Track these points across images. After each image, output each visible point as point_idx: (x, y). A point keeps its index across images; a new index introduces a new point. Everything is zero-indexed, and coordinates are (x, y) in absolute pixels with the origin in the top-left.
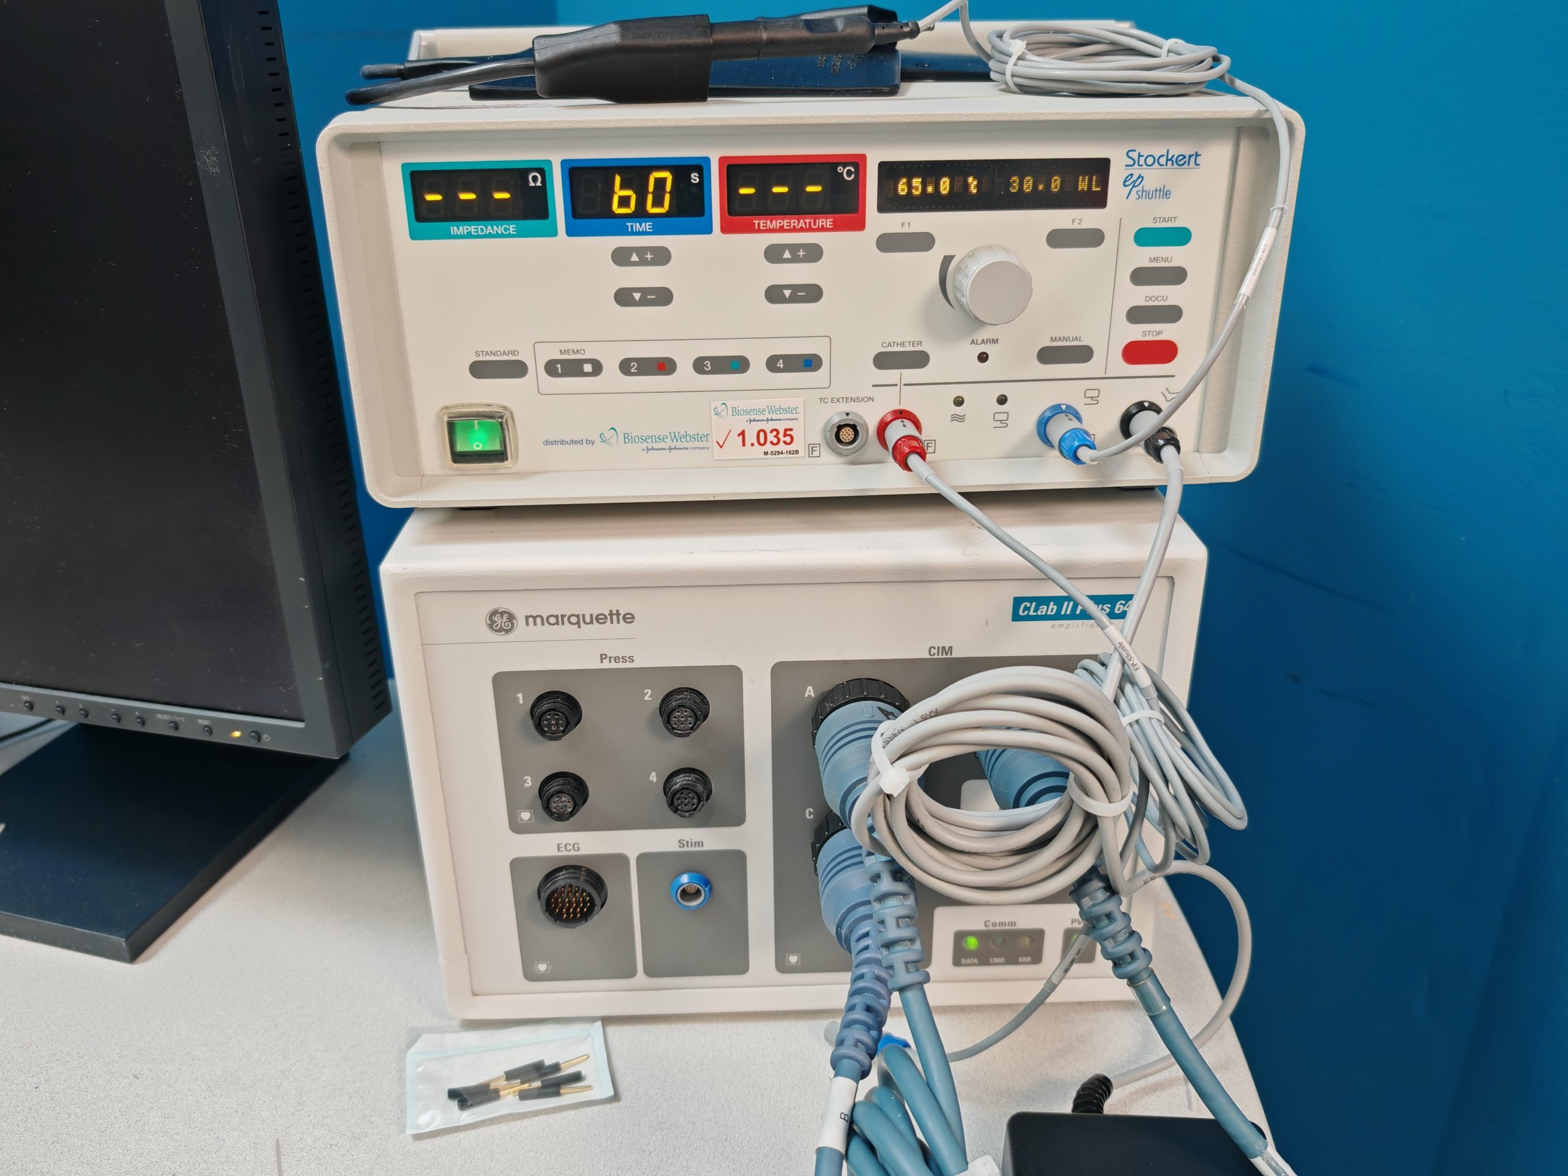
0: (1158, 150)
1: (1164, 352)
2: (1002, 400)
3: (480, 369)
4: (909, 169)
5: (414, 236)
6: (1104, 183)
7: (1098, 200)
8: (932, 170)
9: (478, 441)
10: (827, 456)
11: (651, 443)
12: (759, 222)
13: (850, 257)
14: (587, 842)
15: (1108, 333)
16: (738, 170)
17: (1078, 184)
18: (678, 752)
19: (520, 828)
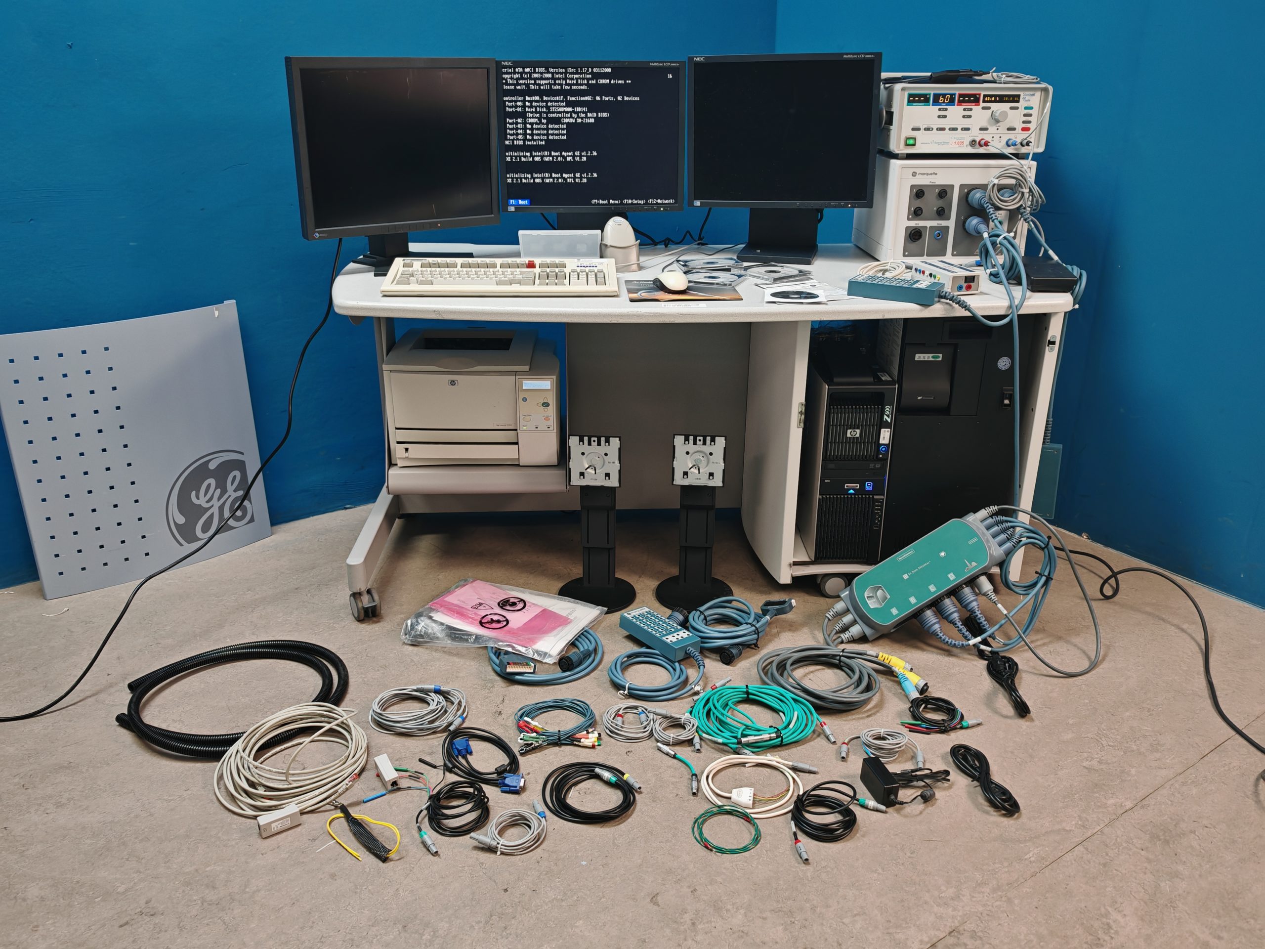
0: (1028, 93)
1: (1028, 129)
2: (1000, 137)
3: (913, 129)
4: (988, 96)
5: (907, 105)
6: (1019, 99)
7: (1018, 102)
8: (991, 96)
9: (911, 142)
10: (969, 147)
11: (939, 143)
12: (963, 104)
13: (977, 110)
14: (920, 223)
15: (1019, 126)
16: (960, 95)
17: (1015, 99)
18: (940, 203)
19: (909, 219)
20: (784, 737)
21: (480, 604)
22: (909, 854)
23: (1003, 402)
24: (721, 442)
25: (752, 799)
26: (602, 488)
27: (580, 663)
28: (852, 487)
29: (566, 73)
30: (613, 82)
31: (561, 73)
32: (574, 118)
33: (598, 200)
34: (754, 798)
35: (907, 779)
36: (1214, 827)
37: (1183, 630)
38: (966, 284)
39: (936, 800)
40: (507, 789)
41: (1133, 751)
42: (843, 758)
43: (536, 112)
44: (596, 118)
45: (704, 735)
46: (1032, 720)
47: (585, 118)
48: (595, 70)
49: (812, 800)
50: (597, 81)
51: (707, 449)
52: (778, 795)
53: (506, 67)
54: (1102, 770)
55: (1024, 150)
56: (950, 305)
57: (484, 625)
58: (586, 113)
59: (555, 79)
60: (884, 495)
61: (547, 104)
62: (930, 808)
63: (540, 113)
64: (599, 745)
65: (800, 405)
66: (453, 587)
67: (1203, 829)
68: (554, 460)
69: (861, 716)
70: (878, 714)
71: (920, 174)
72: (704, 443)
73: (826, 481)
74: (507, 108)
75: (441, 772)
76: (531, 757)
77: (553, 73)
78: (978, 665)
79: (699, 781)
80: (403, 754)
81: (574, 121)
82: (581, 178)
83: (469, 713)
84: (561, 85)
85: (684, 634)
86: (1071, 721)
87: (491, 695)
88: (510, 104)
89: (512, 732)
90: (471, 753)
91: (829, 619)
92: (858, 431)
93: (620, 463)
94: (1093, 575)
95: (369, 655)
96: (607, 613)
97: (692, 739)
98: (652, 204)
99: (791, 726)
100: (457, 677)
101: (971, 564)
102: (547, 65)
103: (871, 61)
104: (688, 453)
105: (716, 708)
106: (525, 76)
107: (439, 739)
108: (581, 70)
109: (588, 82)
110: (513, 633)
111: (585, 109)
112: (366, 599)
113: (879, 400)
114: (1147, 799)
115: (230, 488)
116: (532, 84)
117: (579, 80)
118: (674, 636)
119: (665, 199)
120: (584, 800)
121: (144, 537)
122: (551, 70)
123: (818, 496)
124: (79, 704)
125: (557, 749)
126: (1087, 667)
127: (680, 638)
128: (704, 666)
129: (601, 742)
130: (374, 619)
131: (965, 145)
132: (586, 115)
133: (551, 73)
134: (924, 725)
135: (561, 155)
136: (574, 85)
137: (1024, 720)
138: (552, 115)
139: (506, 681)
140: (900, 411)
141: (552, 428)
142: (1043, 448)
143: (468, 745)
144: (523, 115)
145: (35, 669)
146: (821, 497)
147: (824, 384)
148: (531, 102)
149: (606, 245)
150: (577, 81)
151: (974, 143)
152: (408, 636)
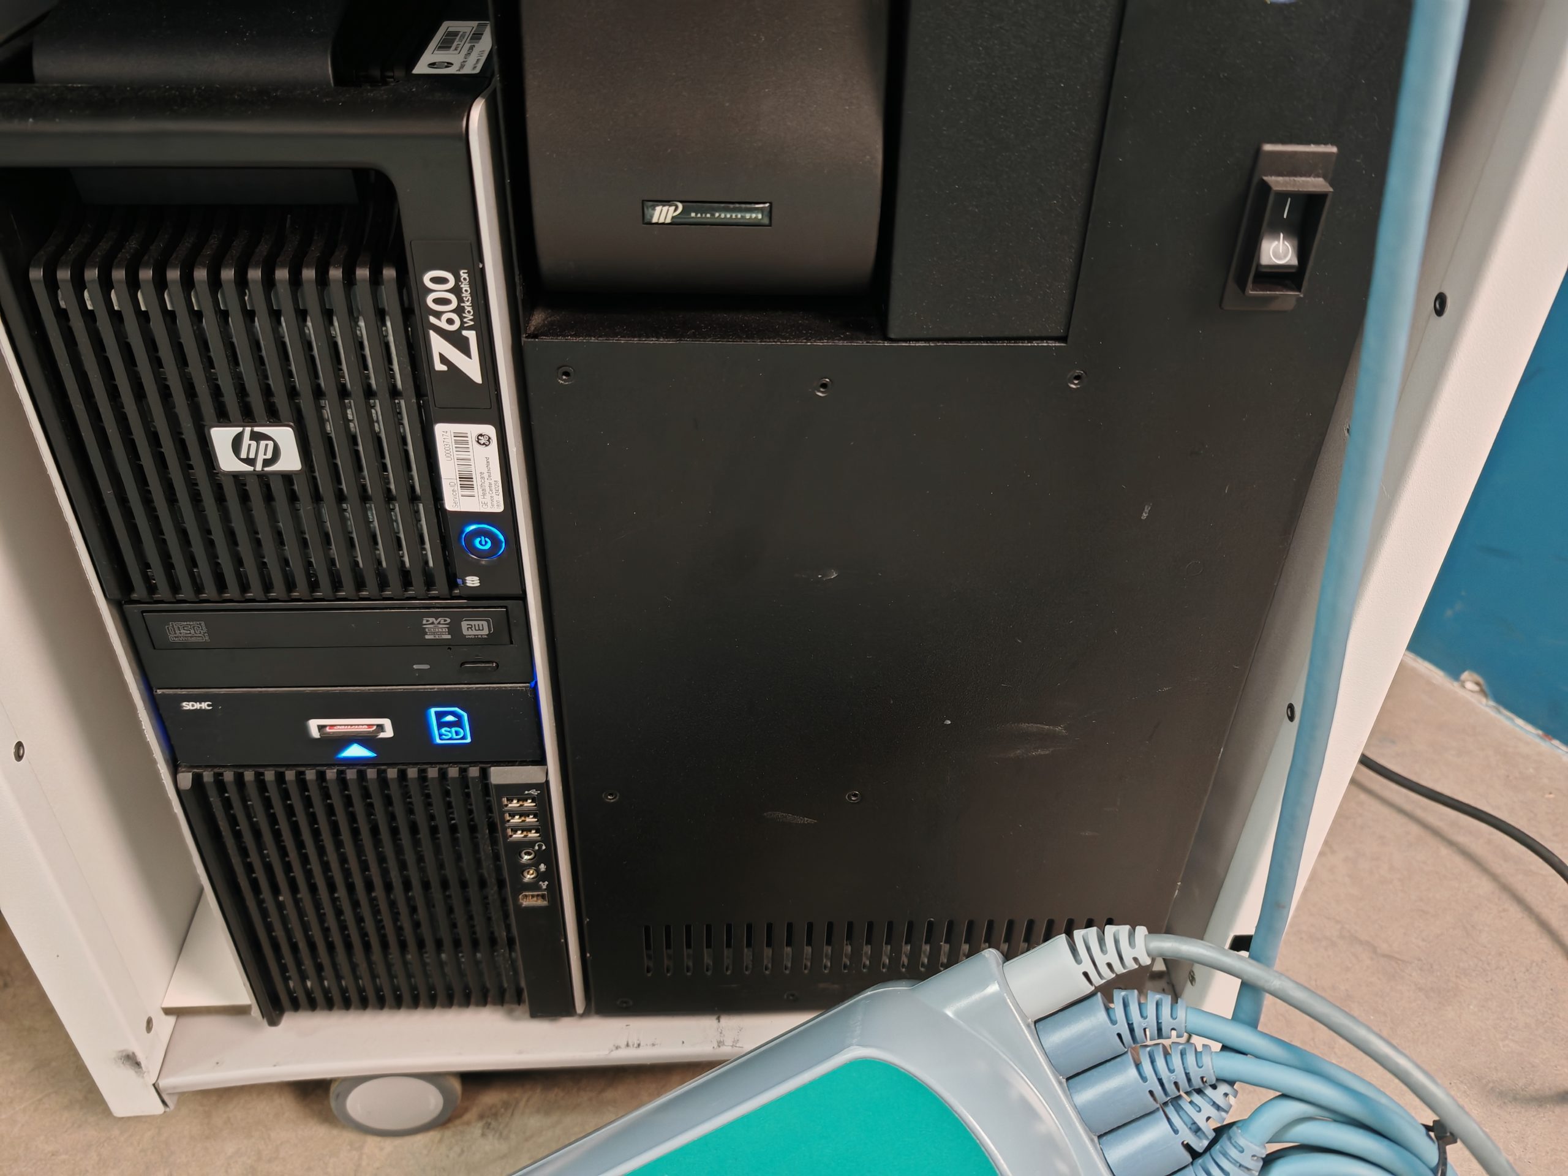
23: (1253, 248)
28: (350, 734)
73: (188, 706)
94: (1514, 911)
146: (184, 772)
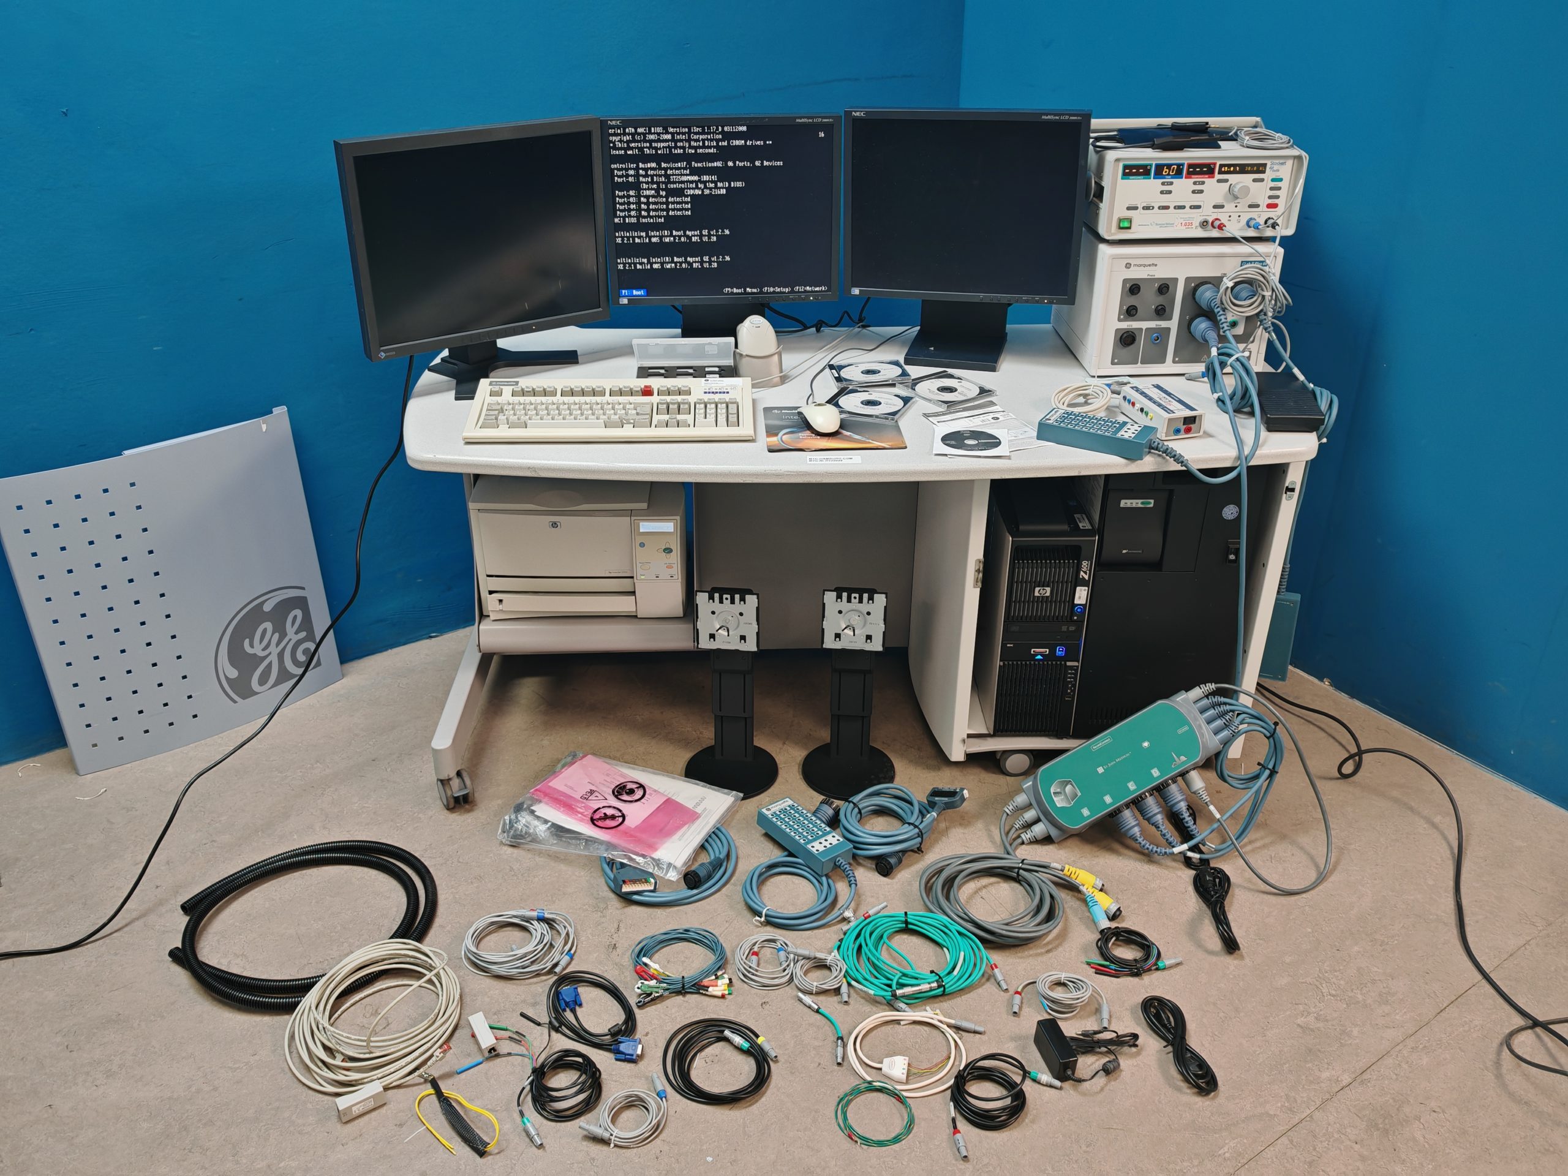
0: (1277, 161)
1: (1275, 206)
2: (1239, 216)
3: (1129, 208)
4: (1225, 165)
5: (1122, 178)
6: (1265, 168)
7: (1264, 172)
8: (1229, 166)
9: (1126, 224)
10: (1200, 229)
11: (1161, 225)
12: (1193, 176)
13: (1210, 184)
14: (1134, 325)
15: (1264, 201)
16: (1190, 166)
17: (1260, 169)
18: (1160, 300)
19: (1119, 320)
20: (946, 986)
21: (592, 792)
22: (1084, 1148)
23: (1226, 557)
24: (880, 600)
25: (905, 1072)
26: (737, 652)
27: (709, 877)
28: (1039, 652)
29: (689, 133)
30: (748, 143)
31: (683, 134)
32: (700, 188)
33: (732, 288)
34: (908, 1070)
35: (1089, 1044)
36: (1444, 1112)
37: (1434, 826)
38: (1185, 426)
39: (1121, 1071)
40: (622, 1057)
41: (1358, 1002)
42: (1015, 1013)
43: (653, 182)
44: (728, 189)
45: (853, 983)
46: (1242, 957)
47: (714, 188)
48: (726, 129)
49: (976, 1074)
50: (728, 143)
51: (865, 607)
52: (936, 1065)
53: (613, 127)
54: (1318, 1029)
55: (1269, 233)
56: (1164, 458)
57: (595, 822)
58: (715, 182)
59: (676, 141)
60: (1078, 662)
61: (666, 172)
62: (1113, 1083)
63: (658, 183)
64: (729, 994)
65: (978, 563)
66: (559, 766)
67: (1430, 1115)
68: (679, 611)
69: (1039, 951)
70: (1060, 949)
71: (1135, 265)
72: (861, 601)
73: (1008, 646)
74: (616, 178)
75: (546, 1031)
76: (651, 1010)
77: (673, 134)
78: (1183, 876)
79: (845, 1046)
80: (502, 1005)
81: (700, 193)
82: (710, 262)
83: (579, 947)
84: (683, 148)
85: (833, 839)
86: (1288, 959)
87: (603, 920)
88: (620, 173)
89: (627, 974)
90: (580, 1005)
91: (1008, 815)
92: (1048, 589)
93: (758, 624)
95: (461, 860)
96: (743, 799)
97: (839, 988)
98: (799, 292)
99: (955, 972)
100: (564, 894)
101: (1179, 758)
102: (665, 124)
103: (1077, 124)
104: (840, 612)
105: (867, 945)
106: (637, 138)
107: (542, 984)
108: (709, 128)
109: (717, 144)
110: (629, 835)
111: (714, 178)
112: (456, 783)
113: (1075, 554)
114: (1368, 1071)
115: (290, 630)
116: (647, 147)
117: (707, 142)
118: (821, 843)
119: (816, 287)
120: (711, 1072)
121: (190, 697)
122: (671, 130)
123: (998, 663)
124: (125, 929)
125: (679, 999)
126: (1313, 880)
127: (829, 846)
128: (856, 885)
129: (732, 988)
130: (467, 806)
131: (1194, 226)
132: (716, 185)
133: (671, 133)
134: (1113, 966)
135: (685, 235)
136: (699, 147)
137: (1232, 957)
138: (672, 186)
139: (622, 900)
140: (1101, 565)
141: (675, 577)
142: (1277, 599)
143: (577, 995)
144: (636, 186)
145: (71, 878)
146: (1002, 663)
147: (1008, 534)
148: (646, 170)
149: (741, 355)
150: (704, 143)
151: (1205, 224)
152: (505, 834)
